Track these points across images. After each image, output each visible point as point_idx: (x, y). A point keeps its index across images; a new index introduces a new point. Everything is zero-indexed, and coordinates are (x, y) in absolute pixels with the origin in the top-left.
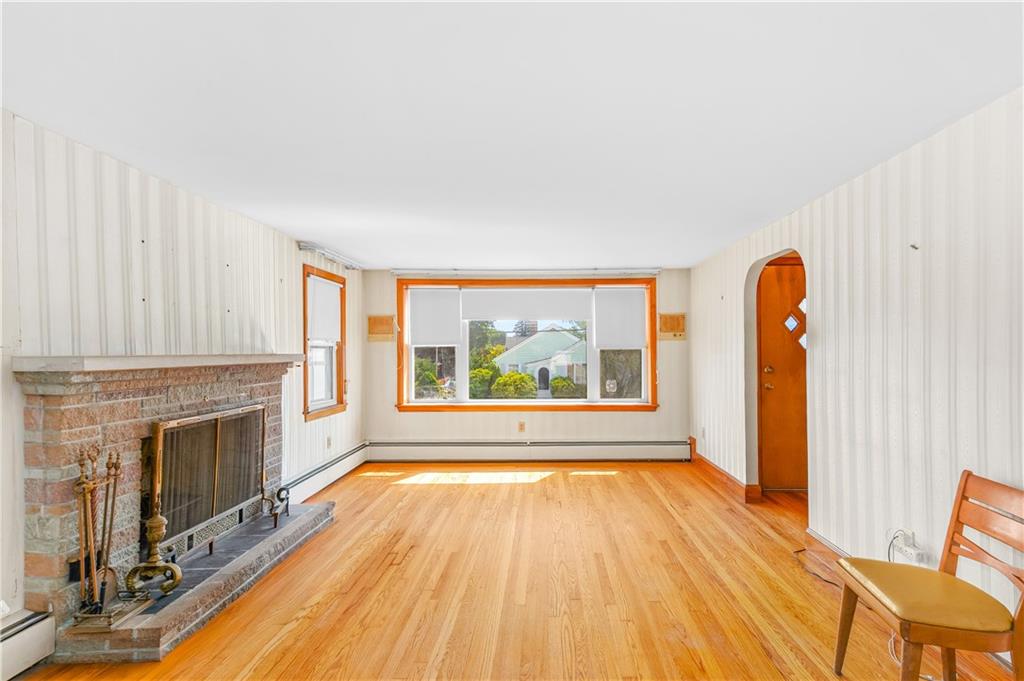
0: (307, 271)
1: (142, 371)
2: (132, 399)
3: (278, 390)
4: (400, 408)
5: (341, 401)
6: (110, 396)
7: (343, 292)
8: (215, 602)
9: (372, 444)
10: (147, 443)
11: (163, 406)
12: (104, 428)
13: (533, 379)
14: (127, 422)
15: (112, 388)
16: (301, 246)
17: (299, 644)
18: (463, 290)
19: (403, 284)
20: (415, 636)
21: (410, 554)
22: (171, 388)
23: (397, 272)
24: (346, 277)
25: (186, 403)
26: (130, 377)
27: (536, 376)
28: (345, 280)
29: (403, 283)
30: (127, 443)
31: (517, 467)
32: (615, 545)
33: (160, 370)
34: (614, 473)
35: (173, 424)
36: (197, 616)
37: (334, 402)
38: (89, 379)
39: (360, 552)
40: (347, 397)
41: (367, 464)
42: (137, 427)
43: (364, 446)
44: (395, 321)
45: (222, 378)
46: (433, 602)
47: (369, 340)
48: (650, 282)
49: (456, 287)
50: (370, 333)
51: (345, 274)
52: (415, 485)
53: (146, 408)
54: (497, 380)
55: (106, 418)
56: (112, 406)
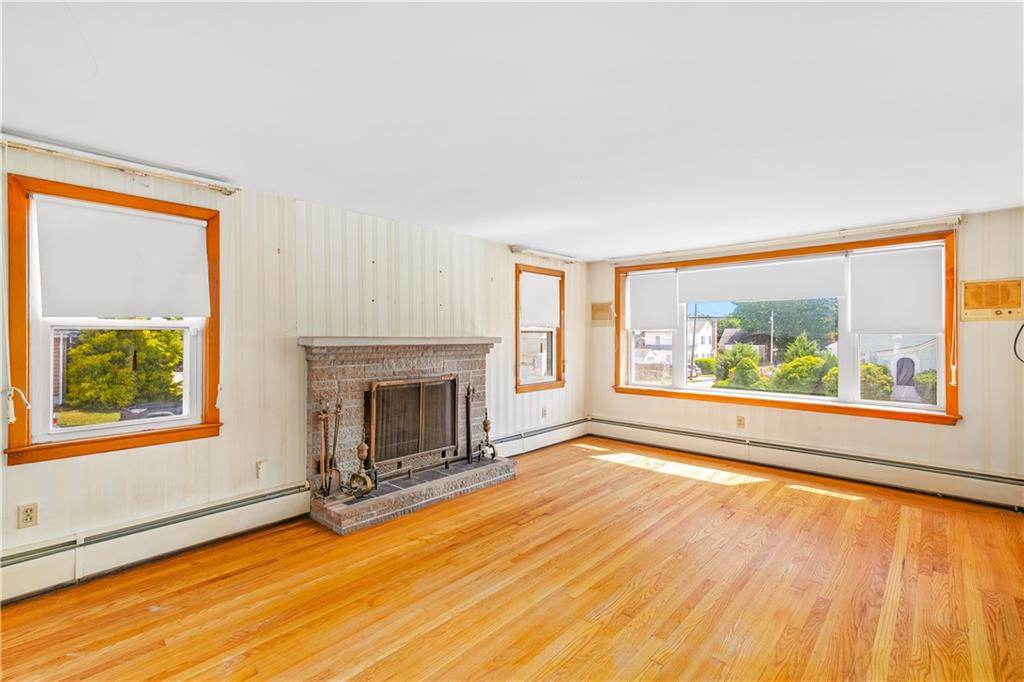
0: (519, 270)
1: (359, 347)
2: (357, 366)
3: (483, 365)
4: (618, 390)
5: (559, 378)
6: (342, 363)
7: (562, 284)
8: (388, 510)
9: (593, 420)
10: (367, 396)
11: (380, 371)
12: (339, 382)
13: (886, 371)
14: (353, 380)
15: (342, 357)
16: (513, 249)
17: (405, 557)
18: (679, 272)
19: (620, 272)
20: (468, 584)
21: (536, 520)
22: (386, 360)
23: (613, 261)
24: (565, 271)
25: (397, 370)
26: (351, 351)
27: (893, 369)
28: (564, 273)
29: (622, 272)
30: (354, 394)
31: (728, 465)
32: (747, 580)
33: (373, 347)
34: (855, 498)
35: (384, 384)
36: (372, 515)
37: (553, 378)
38: (324, 351)
39: (505, 506)
40: (567, 375)
41: (588, 437)
42: (360, 384)
43: (586, 420)
44: (613, 307)
45: (425, 354)
46: (510, 563)
47: (593, 326)
48: (946, 235)
49: (673, 269)
50: (593, 318)
51: (565, 269)
52: (607, 462)
53: (367, 372)
54: (831, 371)
55: (339, 377)
56: (343, 369)
